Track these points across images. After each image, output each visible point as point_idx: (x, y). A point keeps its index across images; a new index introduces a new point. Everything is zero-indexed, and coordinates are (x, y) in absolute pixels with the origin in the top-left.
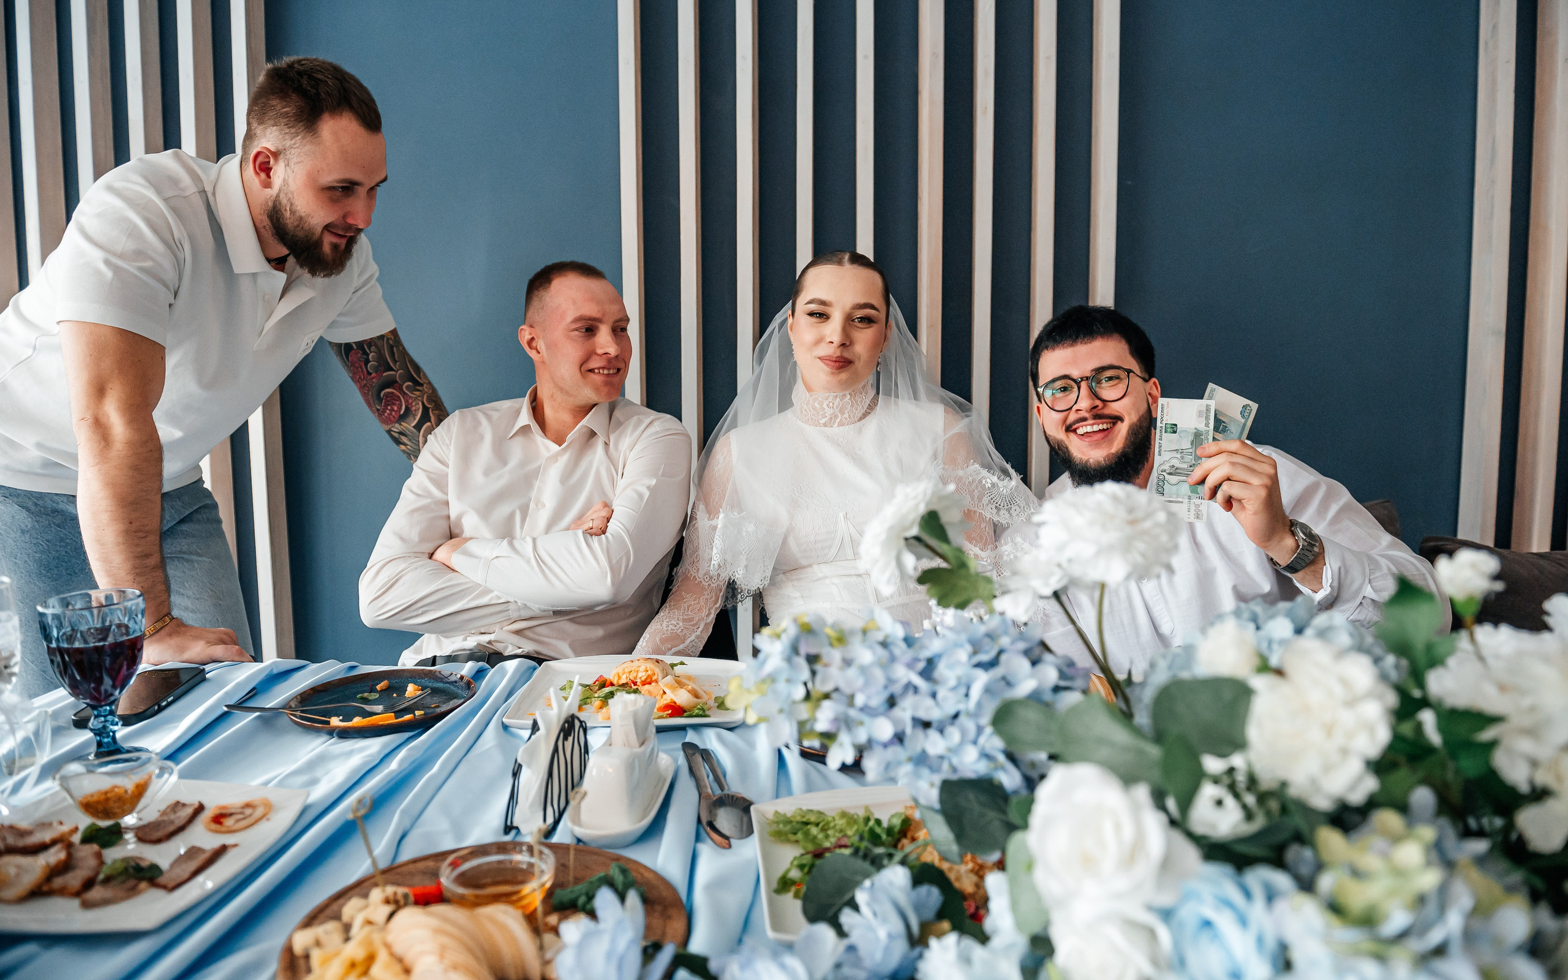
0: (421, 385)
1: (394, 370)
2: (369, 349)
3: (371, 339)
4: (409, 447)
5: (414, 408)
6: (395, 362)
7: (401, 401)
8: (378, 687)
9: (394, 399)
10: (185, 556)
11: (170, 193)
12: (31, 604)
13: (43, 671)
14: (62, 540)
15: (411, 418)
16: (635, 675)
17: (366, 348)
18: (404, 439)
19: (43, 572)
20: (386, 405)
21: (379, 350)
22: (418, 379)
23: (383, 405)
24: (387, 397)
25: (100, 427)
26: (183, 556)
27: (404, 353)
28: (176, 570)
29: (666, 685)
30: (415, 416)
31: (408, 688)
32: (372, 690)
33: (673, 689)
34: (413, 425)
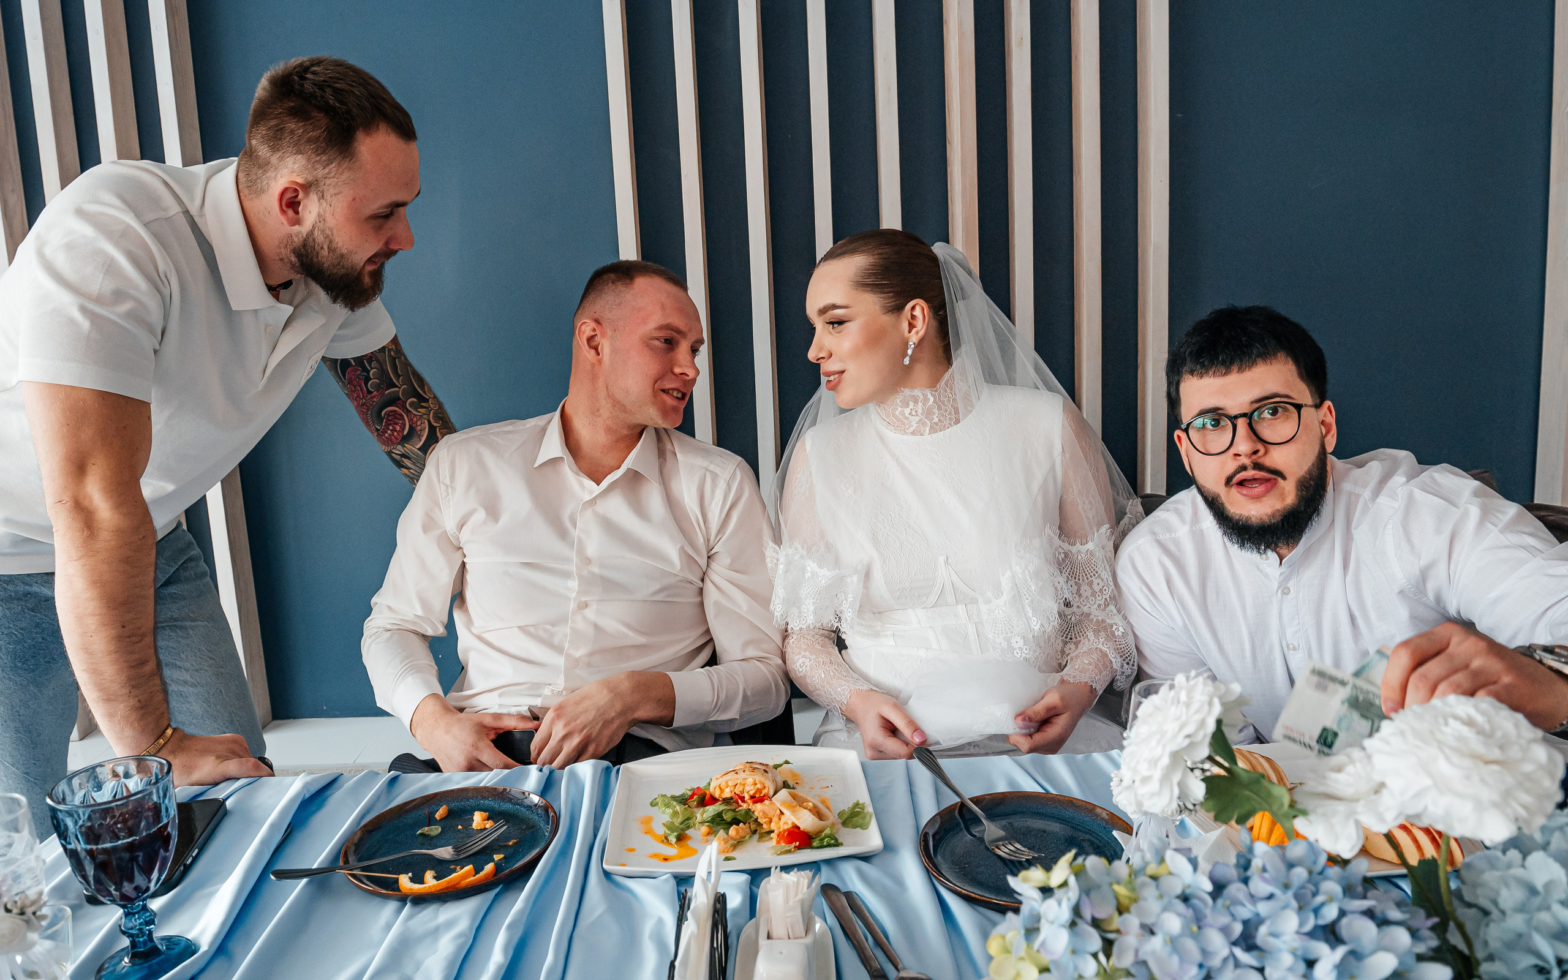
0: (427, 401)
1: (397, 387)
2: (370, 365)
3: (372, 353)
4: (411, 471)
5: (419, 428)
6: (398, 376)
7: (404, 420)
8: (438, 816)
9: (396, 418)
10: (178, 623)
11: (150, 216)
12: (7, 701)
13: (26, 774)
14: (37, 625)
15: (415, 439)
16: (741, 789)
17: (366, 363)
18: (407, 462)
19: (19, 664)
20: (387, 425)
21: (381, 366)
22: (423, 394)
23: (384, 424)
24: (389, 416)
25: (83, 513)
26: (175, 623)
27: (407, 364)
28: (168, 641)
29: (784, 803)
30: (420, 437)
31: (474, 818)
32: (430, 821)
33: (791, 808)
34: (418, 447)
